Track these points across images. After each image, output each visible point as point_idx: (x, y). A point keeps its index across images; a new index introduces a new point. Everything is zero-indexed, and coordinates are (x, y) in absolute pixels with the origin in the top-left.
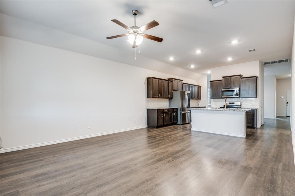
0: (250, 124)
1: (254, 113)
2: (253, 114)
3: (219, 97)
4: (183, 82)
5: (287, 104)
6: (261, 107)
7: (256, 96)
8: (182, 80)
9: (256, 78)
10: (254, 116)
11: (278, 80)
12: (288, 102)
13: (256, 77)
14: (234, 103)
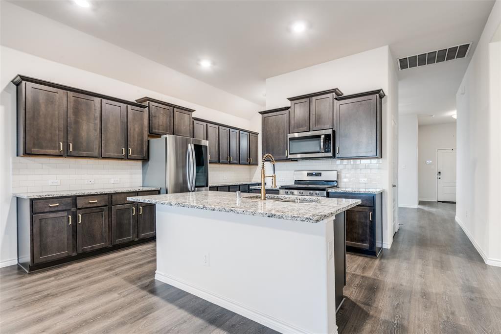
0: (363, 241)
1: (372, 208)
2: (370, 210)
3: (281, 157)
4: (194, 115)
5: (439, 177)
6: (394, 186)
7: (379, 154)
8: (192, 111)
9: (381, 97)
10: (374, 216)
11: (423, 127)
12: (440, 173)
13: (379, 94)
14: (320, 175)
